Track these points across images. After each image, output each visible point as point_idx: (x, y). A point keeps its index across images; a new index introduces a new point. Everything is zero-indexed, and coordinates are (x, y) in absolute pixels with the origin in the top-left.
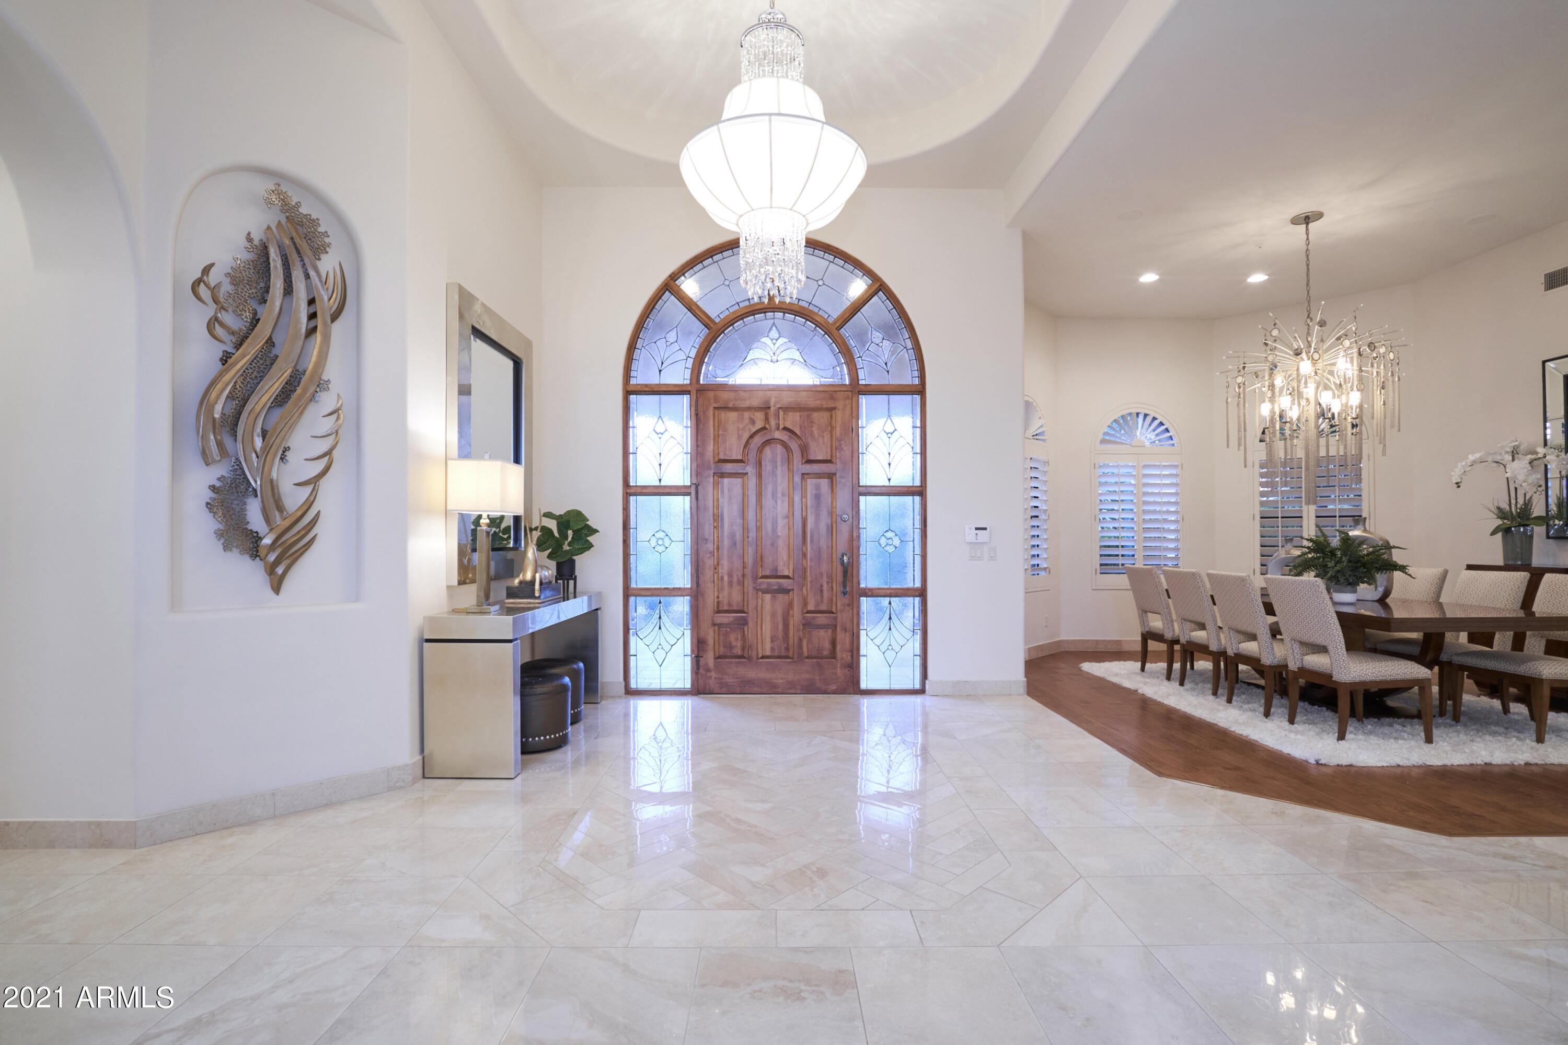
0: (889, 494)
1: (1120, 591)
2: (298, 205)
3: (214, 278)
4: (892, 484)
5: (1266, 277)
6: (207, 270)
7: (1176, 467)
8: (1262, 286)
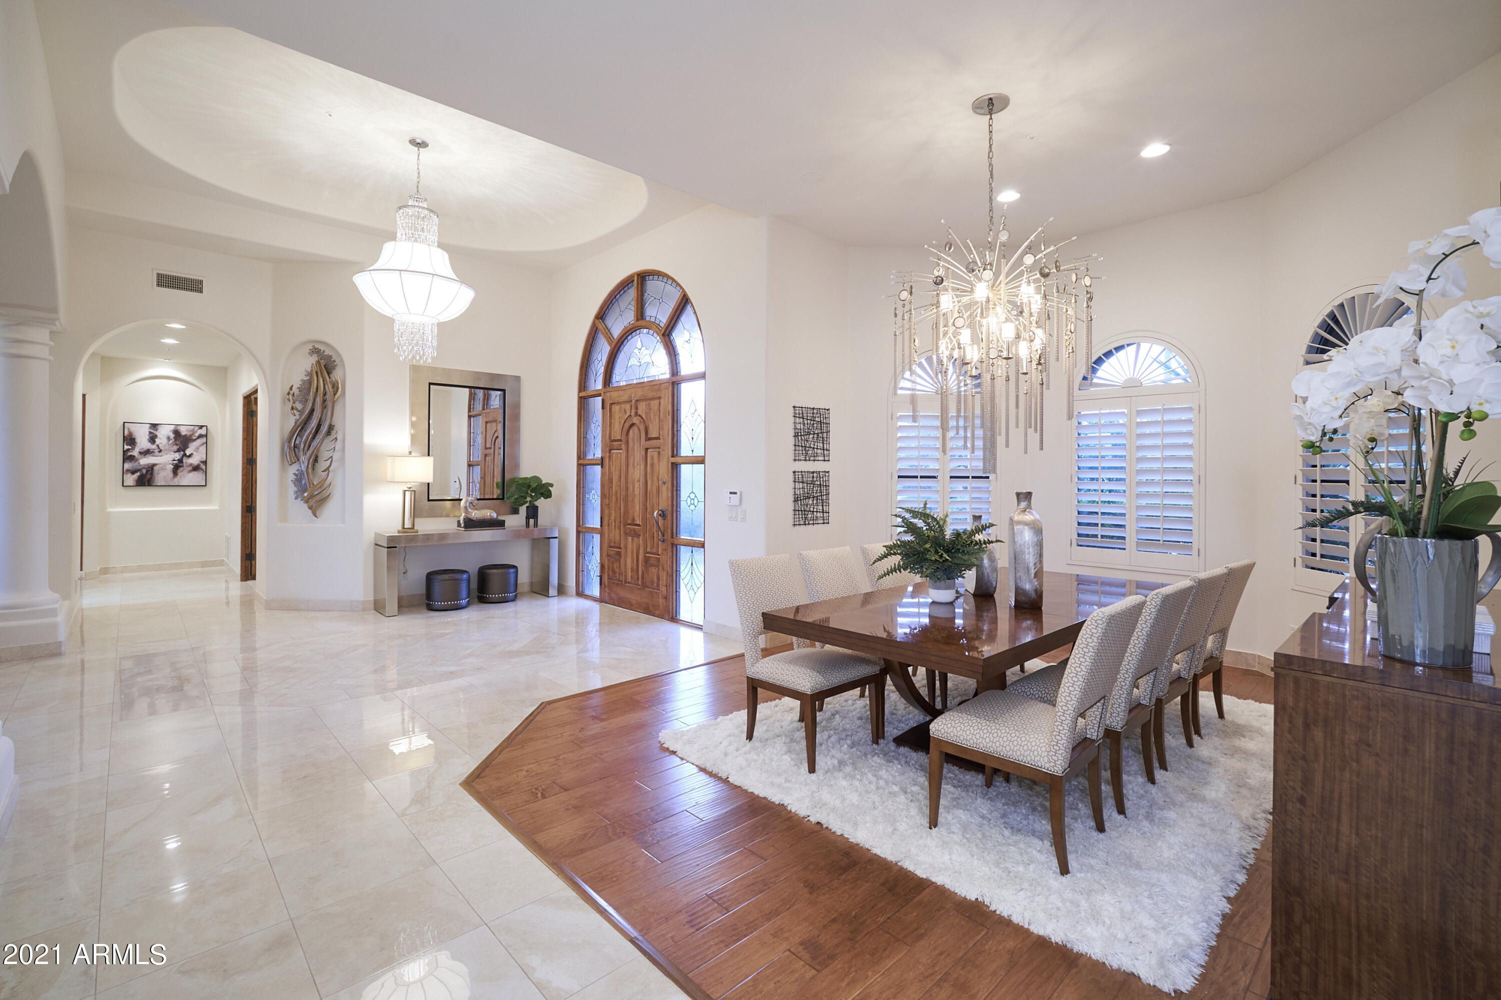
0: (693, 463)
1: (1102, 570)
2: (324, 351)
3: (295, 389)
4: (695, 454)
5: (1166, 148)
6: (291, 388)
7: (1190, 409)
8: (1162, 161)
